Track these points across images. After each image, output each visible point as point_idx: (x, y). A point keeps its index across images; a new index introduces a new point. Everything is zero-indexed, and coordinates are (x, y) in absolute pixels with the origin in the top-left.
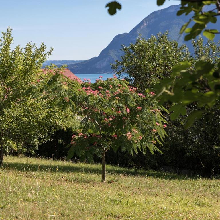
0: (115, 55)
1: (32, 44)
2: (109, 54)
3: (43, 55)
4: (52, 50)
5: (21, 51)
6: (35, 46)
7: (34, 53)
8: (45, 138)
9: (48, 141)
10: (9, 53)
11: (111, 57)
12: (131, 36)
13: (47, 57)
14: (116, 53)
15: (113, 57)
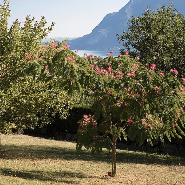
0: (106, 32)
1: (31, 18)
2: (100, 32)
3: (44, 30)
4: (53, 25)
5: (19, 25)
6: (35, 20)
7: (33, 28)
8: (45, 121)
9: (49, 124)
10: (6, 28)
11: (103, 34)
12: (120, 15)
13: (48, 33)
14: (106, 31)
15: (104, 34)
